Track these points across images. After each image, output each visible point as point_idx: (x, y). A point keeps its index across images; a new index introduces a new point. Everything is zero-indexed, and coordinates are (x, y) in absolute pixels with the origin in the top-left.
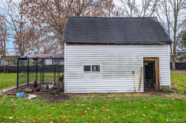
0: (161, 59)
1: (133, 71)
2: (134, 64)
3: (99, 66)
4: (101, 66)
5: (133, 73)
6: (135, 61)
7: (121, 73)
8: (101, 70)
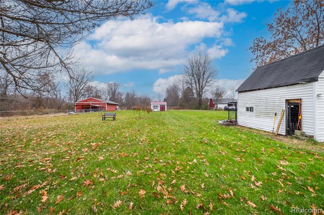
0: (304, 100)
1: (276, 113)
2: (277, 106)
3: (253, 107)
4: (254, 108)
5: (275, 115)
6: (278, 104)
7: (267, 115)
8: (254, 111)
